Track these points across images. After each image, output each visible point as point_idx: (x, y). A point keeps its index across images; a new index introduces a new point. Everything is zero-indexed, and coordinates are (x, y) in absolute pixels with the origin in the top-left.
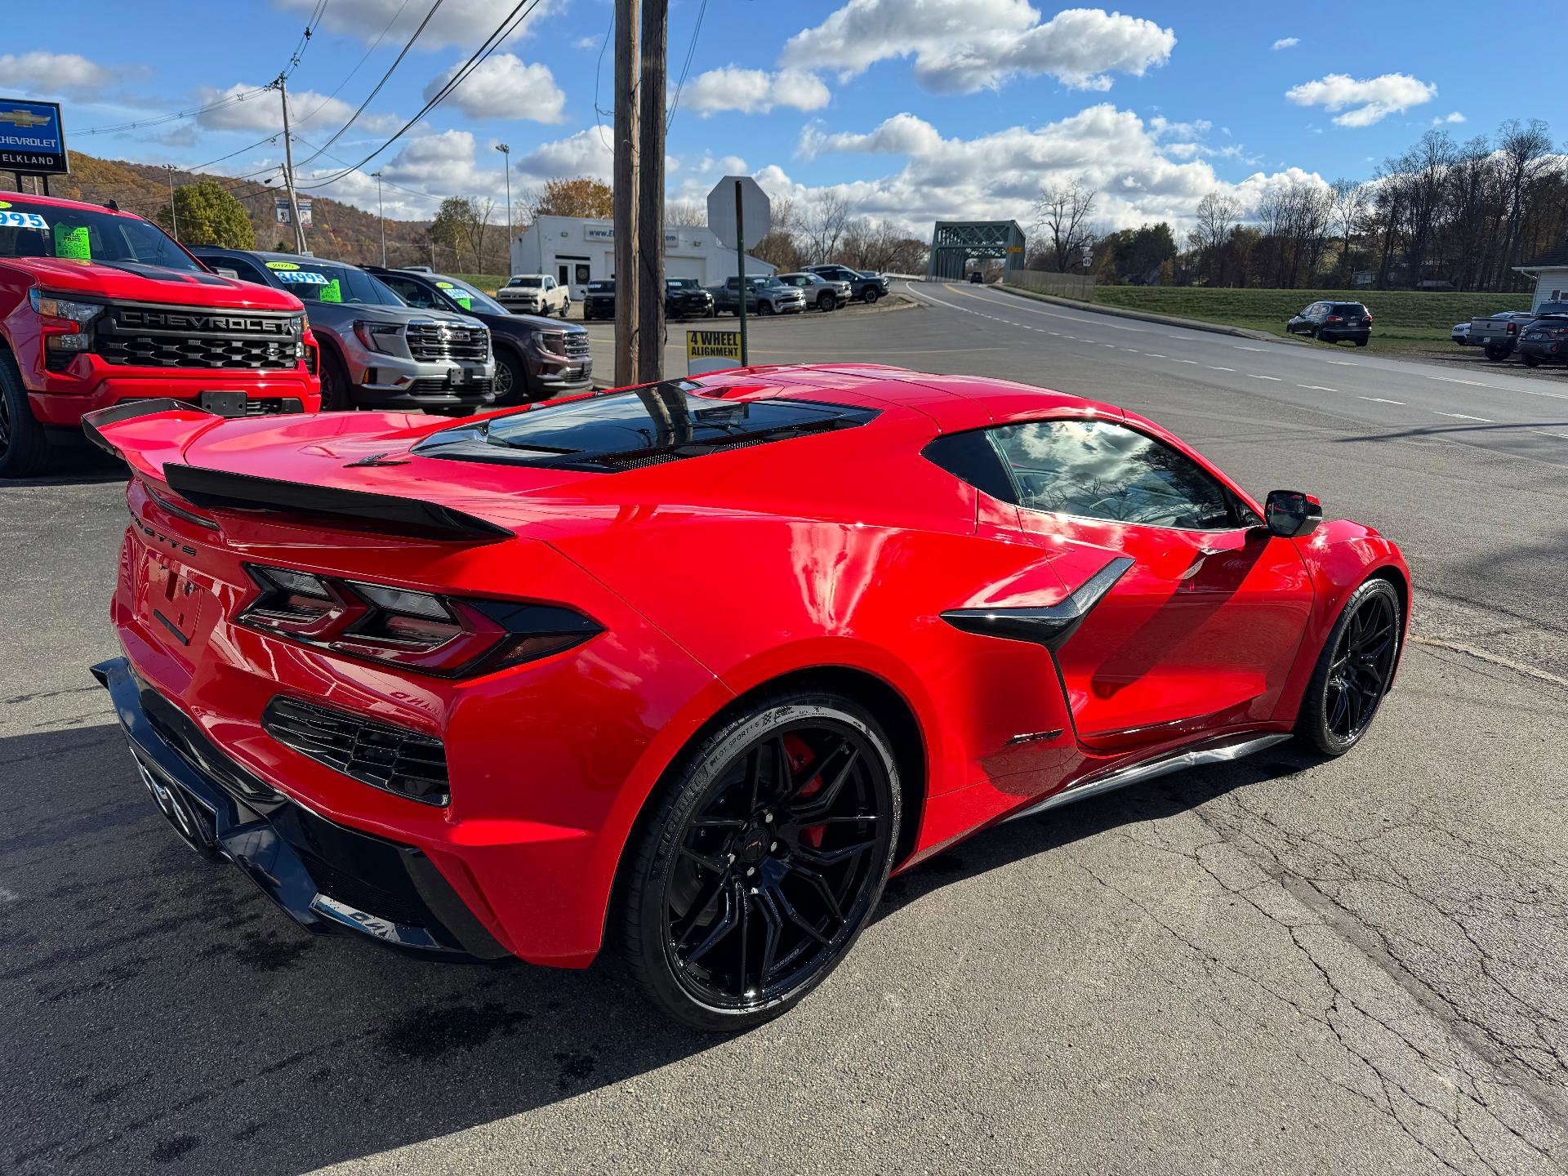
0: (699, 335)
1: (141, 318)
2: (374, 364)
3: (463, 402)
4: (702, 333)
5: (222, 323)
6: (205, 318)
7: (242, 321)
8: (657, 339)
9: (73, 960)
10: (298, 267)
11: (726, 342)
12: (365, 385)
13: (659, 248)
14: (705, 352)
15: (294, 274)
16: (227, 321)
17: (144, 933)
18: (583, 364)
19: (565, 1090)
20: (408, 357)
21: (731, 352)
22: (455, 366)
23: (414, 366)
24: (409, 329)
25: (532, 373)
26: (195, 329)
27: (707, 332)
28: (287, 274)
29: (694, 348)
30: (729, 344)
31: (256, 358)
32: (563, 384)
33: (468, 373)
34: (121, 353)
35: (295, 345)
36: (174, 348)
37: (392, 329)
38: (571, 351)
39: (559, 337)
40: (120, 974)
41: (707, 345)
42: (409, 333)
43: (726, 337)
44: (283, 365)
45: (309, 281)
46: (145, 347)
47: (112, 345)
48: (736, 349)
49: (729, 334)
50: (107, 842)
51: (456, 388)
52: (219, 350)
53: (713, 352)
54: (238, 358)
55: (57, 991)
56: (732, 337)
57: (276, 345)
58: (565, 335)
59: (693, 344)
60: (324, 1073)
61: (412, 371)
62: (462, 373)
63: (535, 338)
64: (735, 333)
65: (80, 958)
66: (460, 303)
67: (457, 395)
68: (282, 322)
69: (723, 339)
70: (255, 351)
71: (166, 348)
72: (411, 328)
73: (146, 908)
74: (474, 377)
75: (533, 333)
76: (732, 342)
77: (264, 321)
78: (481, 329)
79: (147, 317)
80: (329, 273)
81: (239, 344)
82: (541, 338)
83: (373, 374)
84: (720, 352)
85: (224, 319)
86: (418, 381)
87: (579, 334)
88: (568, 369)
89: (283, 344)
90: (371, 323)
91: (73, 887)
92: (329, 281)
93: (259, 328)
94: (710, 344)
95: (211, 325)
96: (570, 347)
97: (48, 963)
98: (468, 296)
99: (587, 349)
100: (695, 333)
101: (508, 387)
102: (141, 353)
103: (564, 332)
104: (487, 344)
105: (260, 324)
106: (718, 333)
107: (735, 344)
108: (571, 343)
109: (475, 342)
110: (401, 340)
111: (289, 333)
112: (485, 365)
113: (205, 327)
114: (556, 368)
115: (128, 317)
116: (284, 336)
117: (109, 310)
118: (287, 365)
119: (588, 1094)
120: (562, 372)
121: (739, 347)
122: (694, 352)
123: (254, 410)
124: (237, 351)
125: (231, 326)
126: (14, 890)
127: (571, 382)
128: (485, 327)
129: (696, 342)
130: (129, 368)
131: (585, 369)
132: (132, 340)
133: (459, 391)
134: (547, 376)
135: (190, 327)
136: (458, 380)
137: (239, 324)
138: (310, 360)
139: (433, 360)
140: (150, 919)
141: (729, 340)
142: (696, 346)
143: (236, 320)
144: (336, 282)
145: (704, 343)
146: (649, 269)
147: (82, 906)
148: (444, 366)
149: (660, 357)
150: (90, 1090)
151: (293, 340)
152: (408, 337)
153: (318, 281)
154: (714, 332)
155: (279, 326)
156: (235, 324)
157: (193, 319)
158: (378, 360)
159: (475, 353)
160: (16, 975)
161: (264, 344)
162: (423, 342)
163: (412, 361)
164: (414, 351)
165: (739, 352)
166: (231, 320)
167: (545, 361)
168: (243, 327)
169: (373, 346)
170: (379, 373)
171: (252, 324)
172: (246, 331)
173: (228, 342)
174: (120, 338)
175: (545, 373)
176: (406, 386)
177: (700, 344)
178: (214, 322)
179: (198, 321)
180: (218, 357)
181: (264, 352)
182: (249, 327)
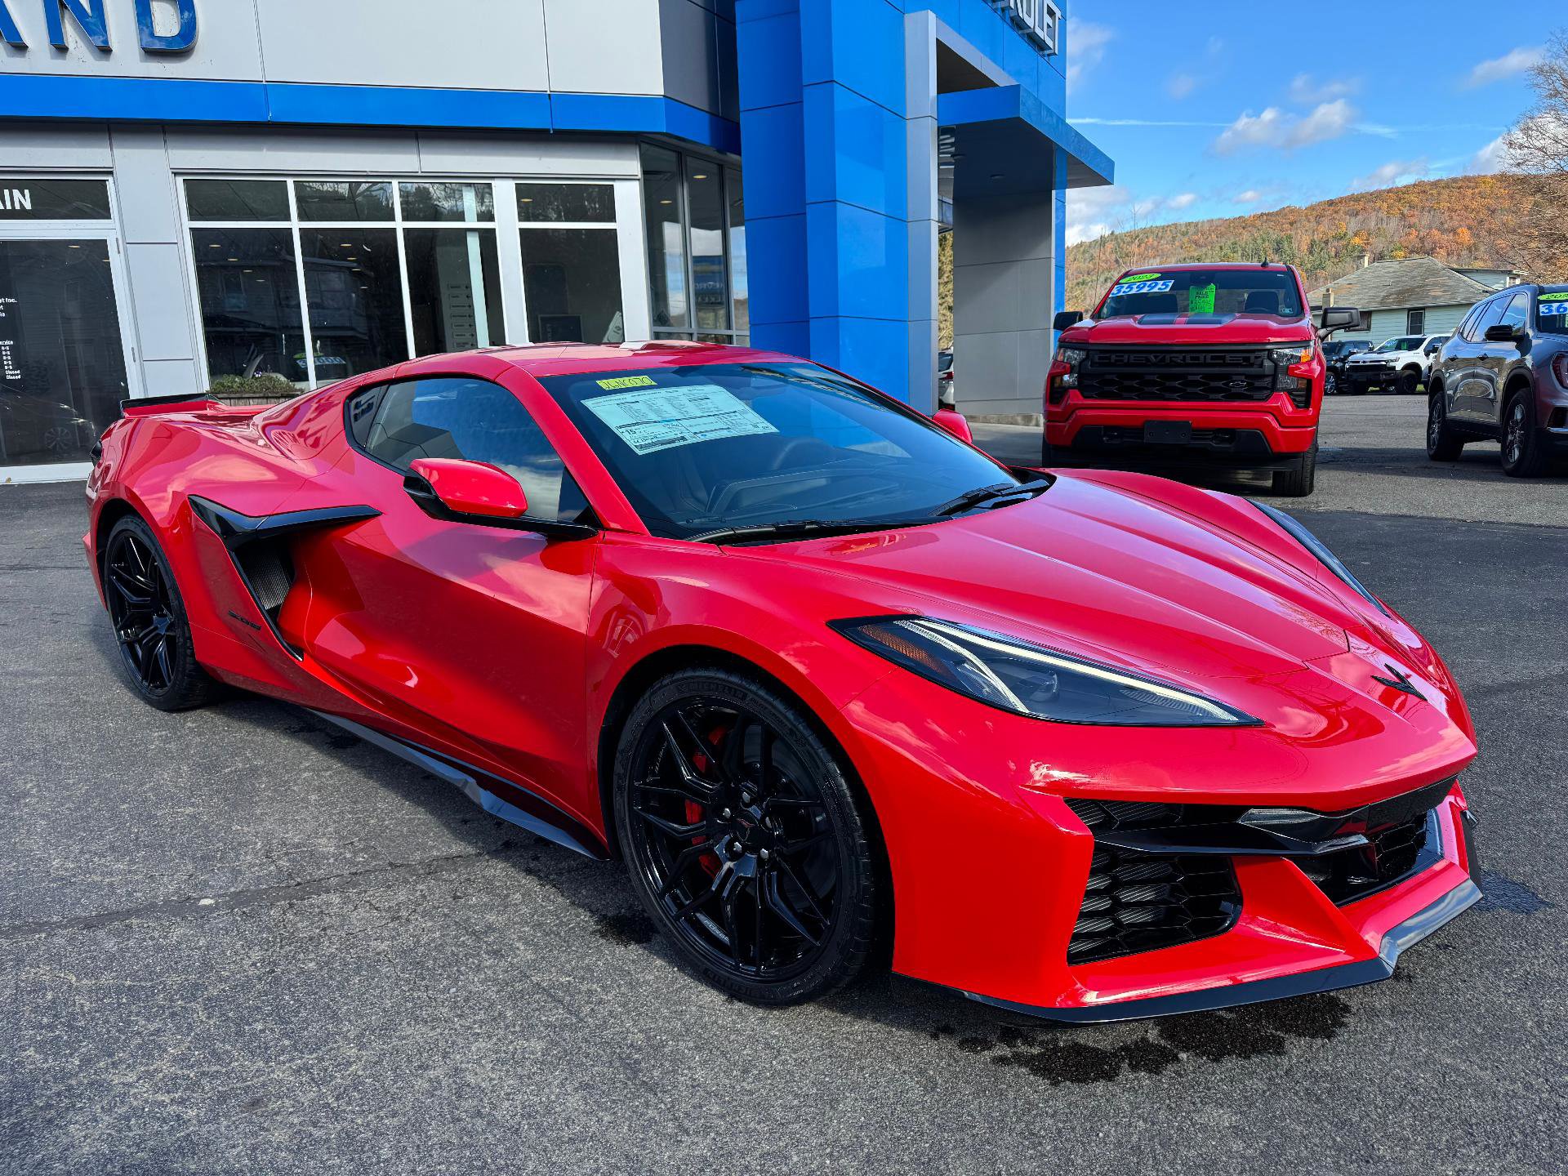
1: (1111, 358)
5: (1179, 358)
6: (1163, 355)
7: (1202, 356)
16: (1184, 357)
26: (1152, 365)
31: (1217, 390)
34: (1095, 389)
46: (1111, 383)
52: (1176, 384)
54: (1196, 391)
68: (1252, 356)
70: (1216, 384)
77: (1228, 356)
79: (1114, 358)
81: (1198, 378)
83: (1561, 415)
93: (1221, 362)
95: (1169, 361)
102: (1106, 388)
105: (1223, 358)
111: (1259, 365)
113: (1163, 363)
115: (1100, 358)
117: (1090, 354)
125: (1189, 361)
135: (1148, 363)
137: (1198, 358)
143: (1194, 355)
155: (1247, 359)
156: (1192, 358)
157: (1152, 357)
161: (1227, 377)
168: (1202, 361)
171: (1213, 358)
172: (1205, 365)
173: (1184, 376)
174: (1094, 377)
181: (1227, 384)
182: (1209, 361)
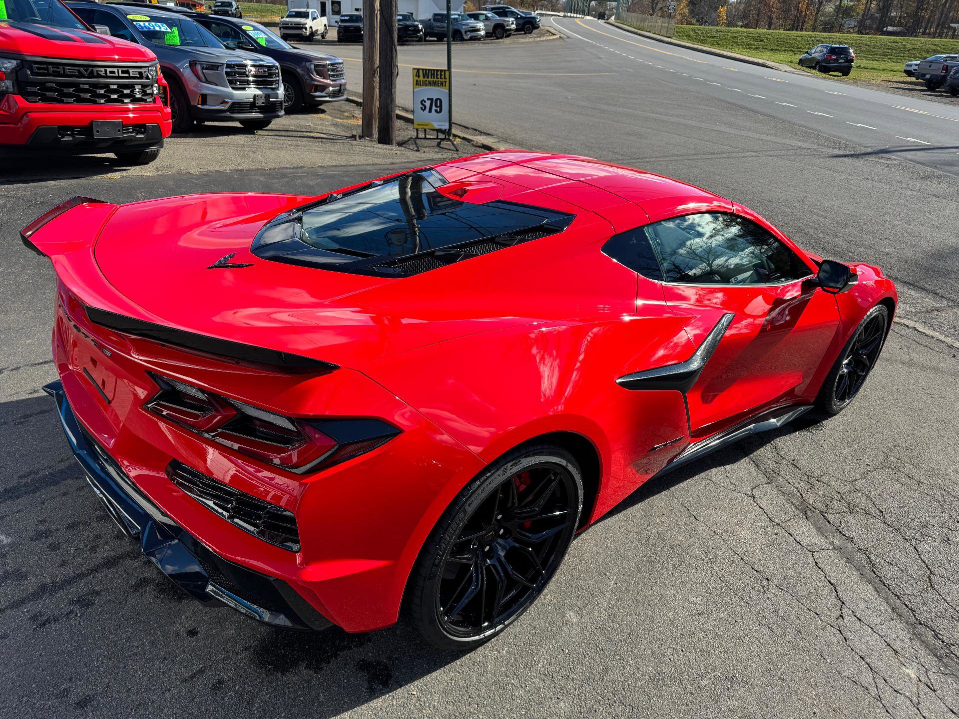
0: (421, 72)
1: (47, 69)
2: (205, 92)
3: (265, 117)
4: (423, 70)
5: (102, 72)
6: (90, 69)
7: (116, 70)
8: (392, 73)
9: (52, 593)
10: (148, 19)
11: (439, 77)
12: (199, 106)
13: (394, 9)
14: (425, 84)
15: (147, 24)
16: (106, 71)
17: (95, 570)
18: (341, 85)
19: (373, 693)
20: (228, 87)
21: (442, 84)
22: (258, 92)
23: (232, 93)
24: (227, 67)
25: (307, 92)
26: (84, 76)
27: (426, 70)
28: (142, 24)
29: (417, 81)
30: (441, 78)
31: (127, 96)
32: (327, 99)
33: (267, 97)
34: (35, 94)
35: (152, 86)
36: (71, 90)
37: (214, 67)
38: (333, 76)
39: (324, 66)
40: (84, 602)
41: (426, 79)
42: (229, 70)
43: (439, 73)
44: (145, 101)
45: (157, 29)
46: (51, 90)
47: (29, 89)
48: (445, 82)
49: (441, 71)
50: (65, 494)
51: (260, 107)
52: (102, 92)
53: (430, 83)
54: (115, 96)
55: (44, 618)
56: (443, 73)
57: (140, 87)
58: (329, 65)
59: (417, 78)
60: (221, 682)
61: (231, 96)
62: (263, 98)
63: (309, 67)
64: (445, 71)
65: (56, 591)
66: (258, 41)
67: (260, 112)
68: (143, 70)
69: (437, 75)
70: (126, 92)
71: (66, 90)
72: (228, 66)
73: (94, 549)
74: (271, 100)
75: (308, 64)
76: (443, 77)
77: (131, 70)
78: (274, 66)
79: (51, 69)
80: (170, 23)
81: (115, 87)
82: (313, 67)
83: (204, 98)
84: (434, 84)
85: (103, 69)
86: (234, 104)
87: (337, 64)
88: (331, 89)
89: (144, 86)
90: (201, 63)
91: (46, 531)
92: (171, 28)
93: (127, 75)
94: (428, 77)
95: (95, 74)
96: (332, 73)
97: (35, 596)
98: (264, 36)
99: (343, 74)
100: (418, 70)
101: (291, 101)
102: (49, 94)
103: (328, 62)
104: (278, 76)
105: (128, 72)
106: (434, 70)
107: (445, 78)
108: (333, 70)
109: (270, 75)
110: (221, 75)
111: (147, 78)
112: (278, 92)
113: (91, 75)
114: (323, 88)
115: (38, 68)
116: (144, 80)
117: (24, 64)
118: (148, 100)
119: (387, 696)
120: (327, 90)
121: (448, 80)
122: (418, 83)
123: (128, 133)
124: (114, 91)
125: (109, 74)
126: (8, 535)
127: (333, 97)
128: (277, 64)
129: (419, 76)
130: (41, 105)
131: (342, 89)
132: (42, 84)
133: (262, 109)
134: (317, 94)
135: (81, 75)
136: (260, 102)
137: (114, 72)
138: (163, 96)
139: (244, 89)
140: (99, 557)
141: (441, 75)
142: (419, 79)
143: (111, 70)
144: (175, 29)
145: (424, 77)
146: (387, 24)
147: (54, 547)
148: (252, 92)
149: (393, 86)
150: (73, 699)
151: (151, 83)
152: (226, 72)
153: (163, 30)
154: (431, 70)
155: (140, 73)
156: (111, 72)
157: (82, 69)
158: (208, 89)
159: (271, 83)
160: (16, 605)
161: (132, 87)
162: (236, 77)
163: (230, 90)
164: (231, 82)
165: (447, 84)
166: (108, 70)
167: (316, 83)
168: (117, 75)
169: (204, 79)
170: (209, 98)
171: (123, 72)
172: (119, 77)
173: (107, 86)
174: (34, 84)
175: (315, 91)
176: (226, 107)
177: (421, 78)
178: (97, 71)
179: (86, 71)
180: (102, 96)
181: (132, 92)
182: (121, 75)
